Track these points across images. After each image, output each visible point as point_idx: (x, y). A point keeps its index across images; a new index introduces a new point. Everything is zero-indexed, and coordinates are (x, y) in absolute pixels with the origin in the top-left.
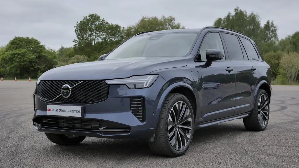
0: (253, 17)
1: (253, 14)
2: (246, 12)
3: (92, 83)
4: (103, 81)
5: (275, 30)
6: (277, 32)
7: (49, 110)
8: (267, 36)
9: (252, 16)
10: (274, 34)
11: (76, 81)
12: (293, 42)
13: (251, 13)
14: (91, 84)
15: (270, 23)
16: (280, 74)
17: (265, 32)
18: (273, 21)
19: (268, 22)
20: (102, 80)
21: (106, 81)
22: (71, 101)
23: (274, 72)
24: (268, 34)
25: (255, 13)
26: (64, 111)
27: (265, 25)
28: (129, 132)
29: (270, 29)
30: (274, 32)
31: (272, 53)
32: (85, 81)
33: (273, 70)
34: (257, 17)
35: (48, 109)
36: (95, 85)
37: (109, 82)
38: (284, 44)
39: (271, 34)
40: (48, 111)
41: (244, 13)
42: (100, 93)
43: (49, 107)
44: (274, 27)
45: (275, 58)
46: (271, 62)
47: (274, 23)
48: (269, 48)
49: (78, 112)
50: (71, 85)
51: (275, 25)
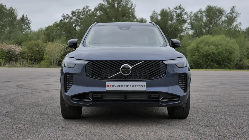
0: (12, 11)
1: (12, 8)
2: (6, 7)
3: (152, 63)
4: (161, 62)
5: (29, 23)
6: (31, 25)
7: (109, 86)
8: (23, 27)
9: (10, 10)
10: (28, 26)
11: (136, 61)
12: (47, 34)
13: (10, 7)
14: (150, 64)
15: (25, 17)
16: (45, 59)
17: (21, 24)
18: (27, 16)
19: (23, 16)
20: (159, 61)
21: (164, 62)
22: (130, 78)
23: (36, 57)
24: (23, 26)
25: (13, 8)
26: (127, 86)
27: (21, 18)
28: (178, 100)
29: (25, 21)
30: (28, 25)
31: (33, 41)
32: (145, 61)
33: (35, 56)
34: (15, 11)
35: (107, 86)
36: (155, 65)
37: (165, 62)
38: (38, 35)
39: (26, 26)
40: (107, 87)
41: (5, 6)
42: (159, 71)
43: (108, 83)
44: (28, 21)
45: (36, 46)
46: (33, 49)
47: (28, 17)
48: (26, 38)
49: (142, 87)
50: (131, 65)
51: (29, 19)
